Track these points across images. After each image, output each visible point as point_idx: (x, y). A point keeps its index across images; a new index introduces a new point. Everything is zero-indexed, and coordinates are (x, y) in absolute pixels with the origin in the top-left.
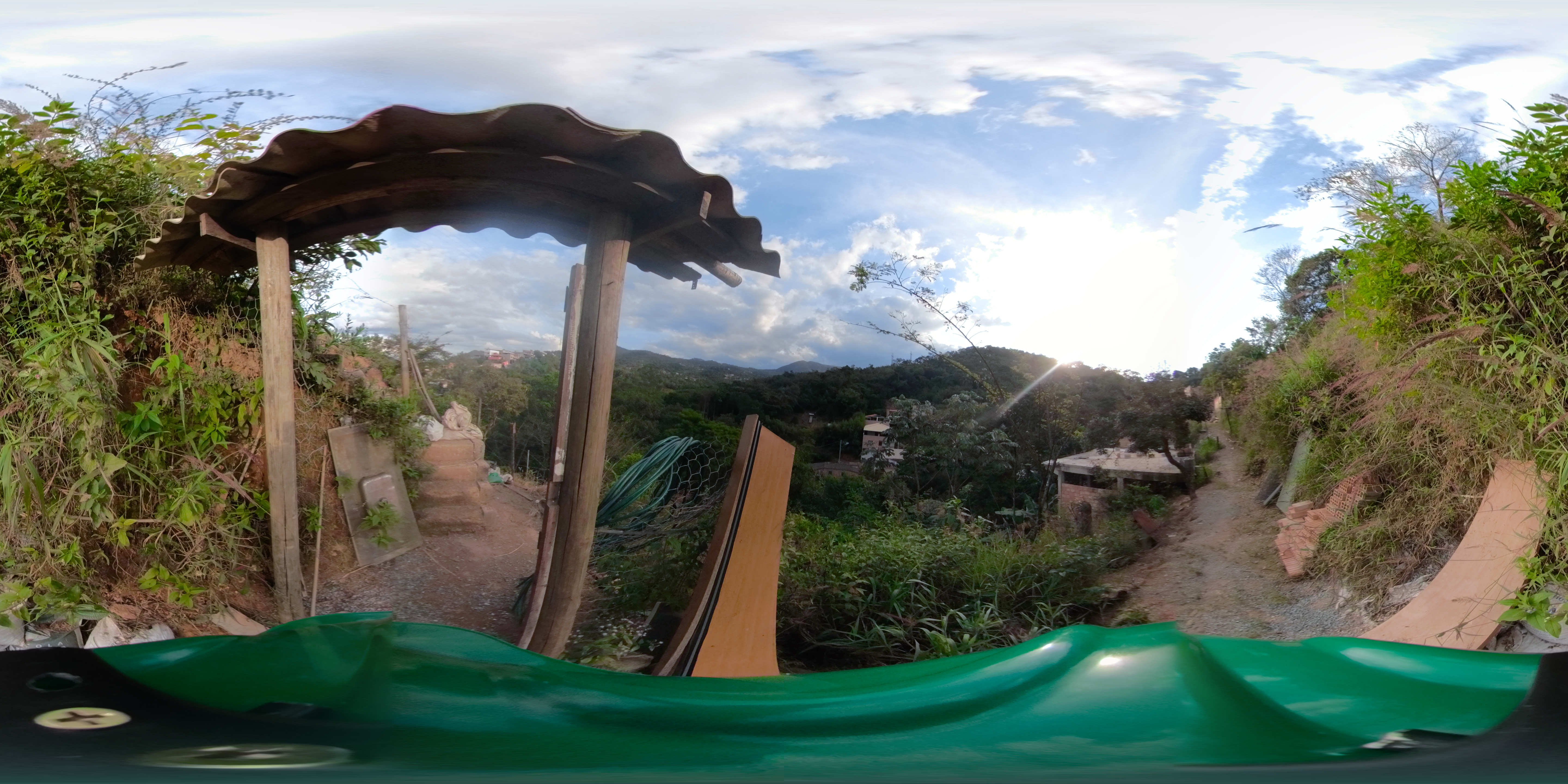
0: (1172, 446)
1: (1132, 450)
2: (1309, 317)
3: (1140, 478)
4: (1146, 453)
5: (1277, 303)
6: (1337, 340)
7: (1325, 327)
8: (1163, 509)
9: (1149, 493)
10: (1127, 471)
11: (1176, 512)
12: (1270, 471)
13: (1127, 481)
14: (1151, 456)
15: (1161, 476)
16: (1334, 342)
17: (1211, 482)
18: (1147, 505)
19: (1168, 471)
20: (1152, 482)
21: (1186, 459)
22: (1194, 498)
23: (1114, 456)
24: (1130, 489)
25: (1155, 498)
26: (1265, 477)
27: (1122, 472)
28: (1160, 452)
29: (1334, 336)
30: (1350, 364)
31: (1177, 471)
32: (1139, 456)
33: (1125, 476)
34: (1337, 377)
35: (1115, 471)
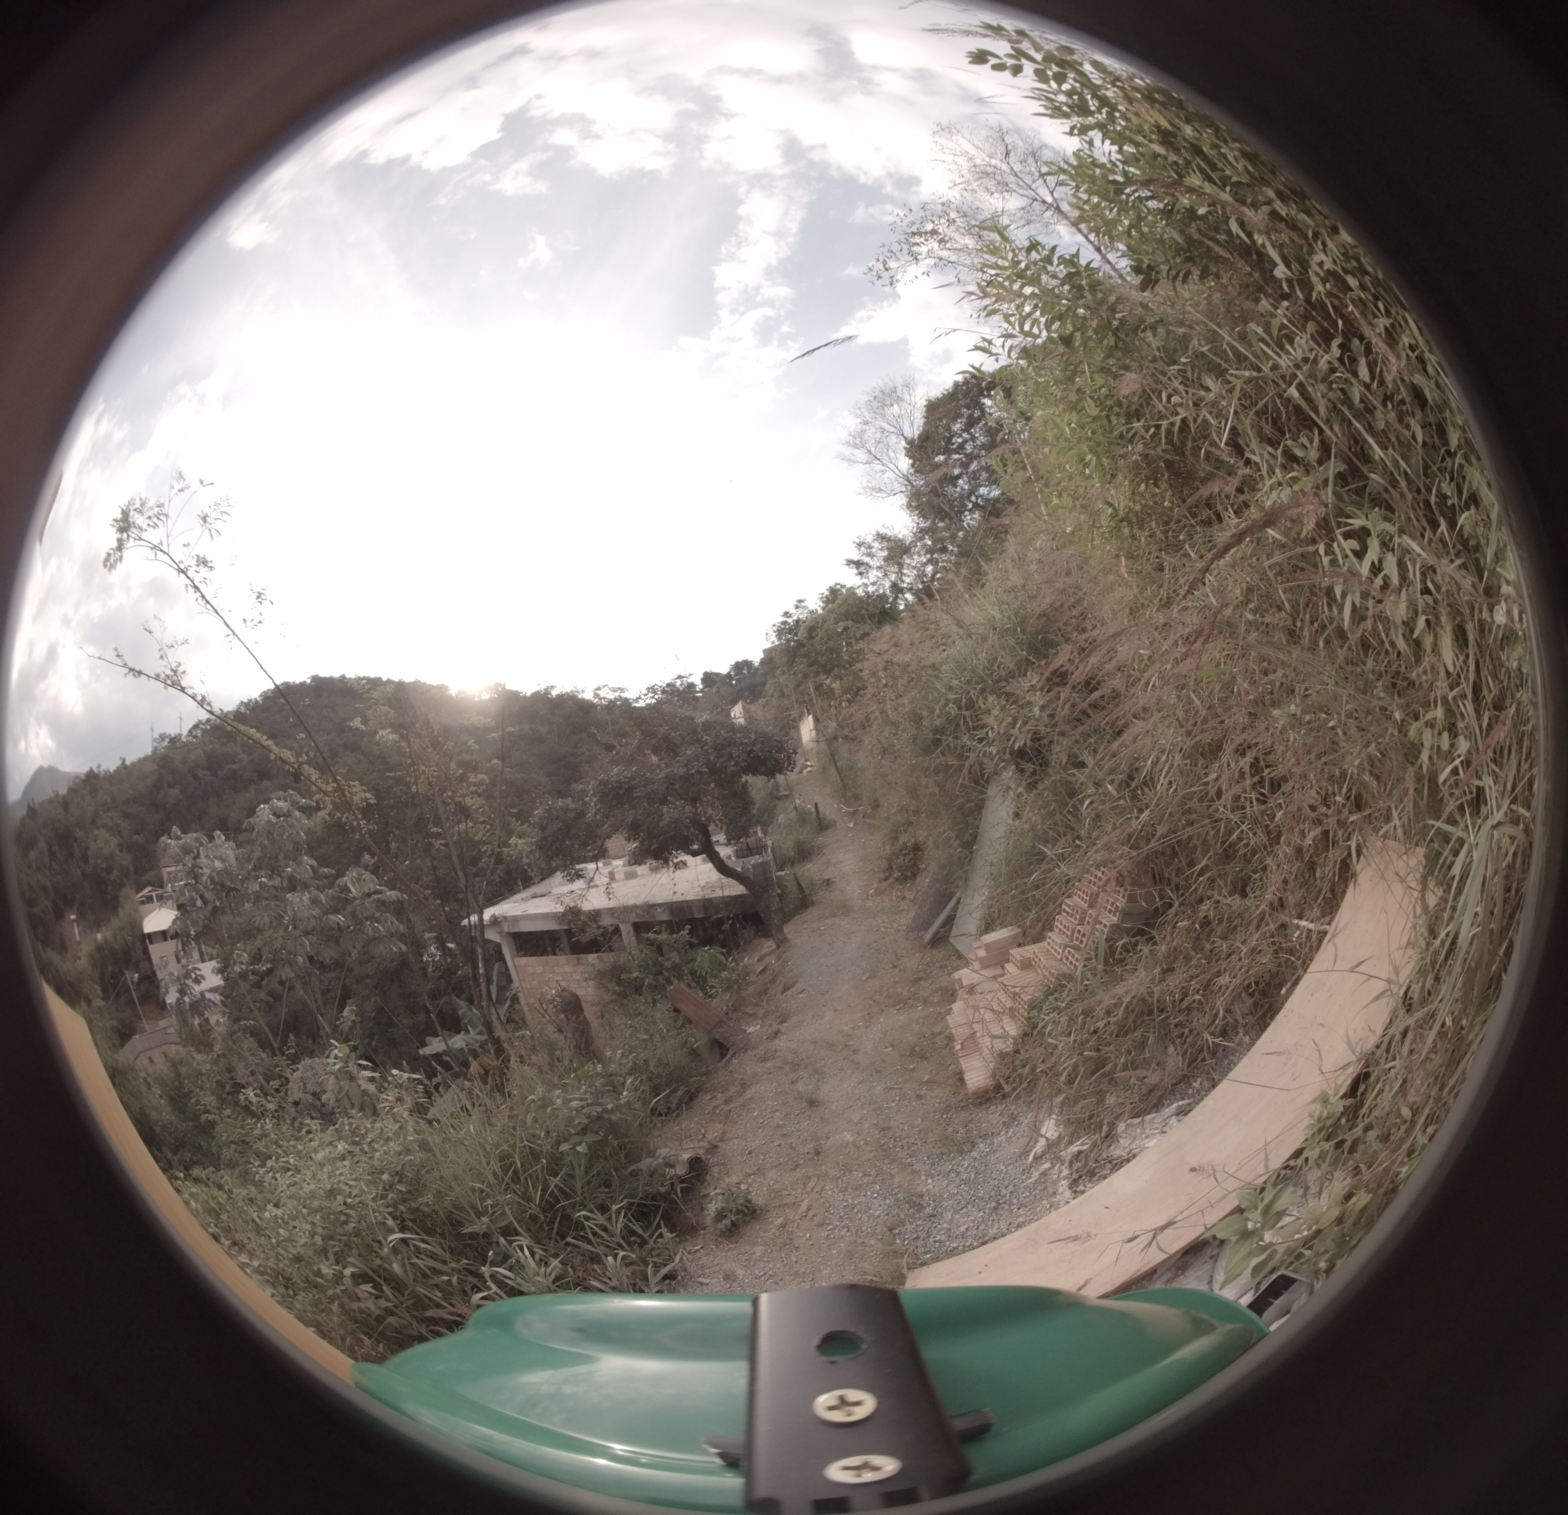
0: (719, 837)
1: (637, 859)
2: (971, 519)
3: (665, 917)
4: (666, 861)
5: (901, 500)
6: (1040, 562)
7: (1009, 537)
8: (725, 974)
9: (692, 946)
10: (634, 907)
11: (752, 977)
12: (933, 868)
13: (639, 928)
14: (678, 866)
15: (707, 904)
16: (1034, 567)
17: (813, 904)
18: (693, 973)
19: (718, 893)
20: (692, 921)
21: (754, 860)
22: (782, 942)
23: (602, 880)
24: (651, 943)
25: (705, 956)
26: (925, 881)
27: (626, 910)
28: (694, 854)
29: (1032, 555)
30: (1075, 612)
31: (737, 889)
32: (654, 870)
33: (633, 918)
34: (1053, 645)
35: (611, 911)
